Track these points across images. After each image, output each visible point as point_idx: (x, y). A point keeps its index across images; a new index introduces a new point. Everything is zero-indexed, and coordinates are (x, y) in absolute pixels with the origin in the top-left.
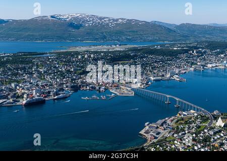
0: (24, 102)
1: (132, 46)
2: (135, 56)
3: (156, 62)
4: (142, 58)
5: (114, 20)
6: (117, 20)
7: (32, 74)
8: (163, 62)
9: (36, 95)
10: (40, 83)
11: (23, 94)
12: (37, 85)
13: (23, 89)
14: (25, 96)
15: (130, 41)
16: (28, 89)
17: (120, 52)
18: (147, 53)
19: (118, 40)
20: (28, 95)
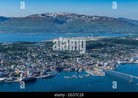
0: (21, 80)
1: (103, 37)
2: (106, 45)
3: (122, 49)
4: (111, 46)
5: (89, 17)
6: (92, 17)
7: (26, 58)
8: (128, 49)
9: (29, 75)
10: (32, 65)
11: (20, 73)
12: (31, 67)
13: (20, 70)
14: (21, 75)
15: (102, 33)
16: (23, 70)
17: (94, 41)
18: (115, 42)
19: (93, 33)
20: (23, 74)
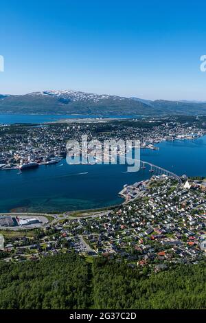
0: (21, 166)
1: (113, 119)
2: (115, 127)
3: (134, 133)
4: (122, 129)
5: (98, 96)
6: (101, 96)
7: (27, 142)
8: (140, 133)
9: (30, 161)
10: (34, 150)
11: (20, 159)
12: (32, 152)
13: (20, 155)
14: (21, 161)
15: (111, 114)
16: (23, 155)
17: (103, 124)
18: (126, 125)
19: (102, 114)
20: (24, 160)
